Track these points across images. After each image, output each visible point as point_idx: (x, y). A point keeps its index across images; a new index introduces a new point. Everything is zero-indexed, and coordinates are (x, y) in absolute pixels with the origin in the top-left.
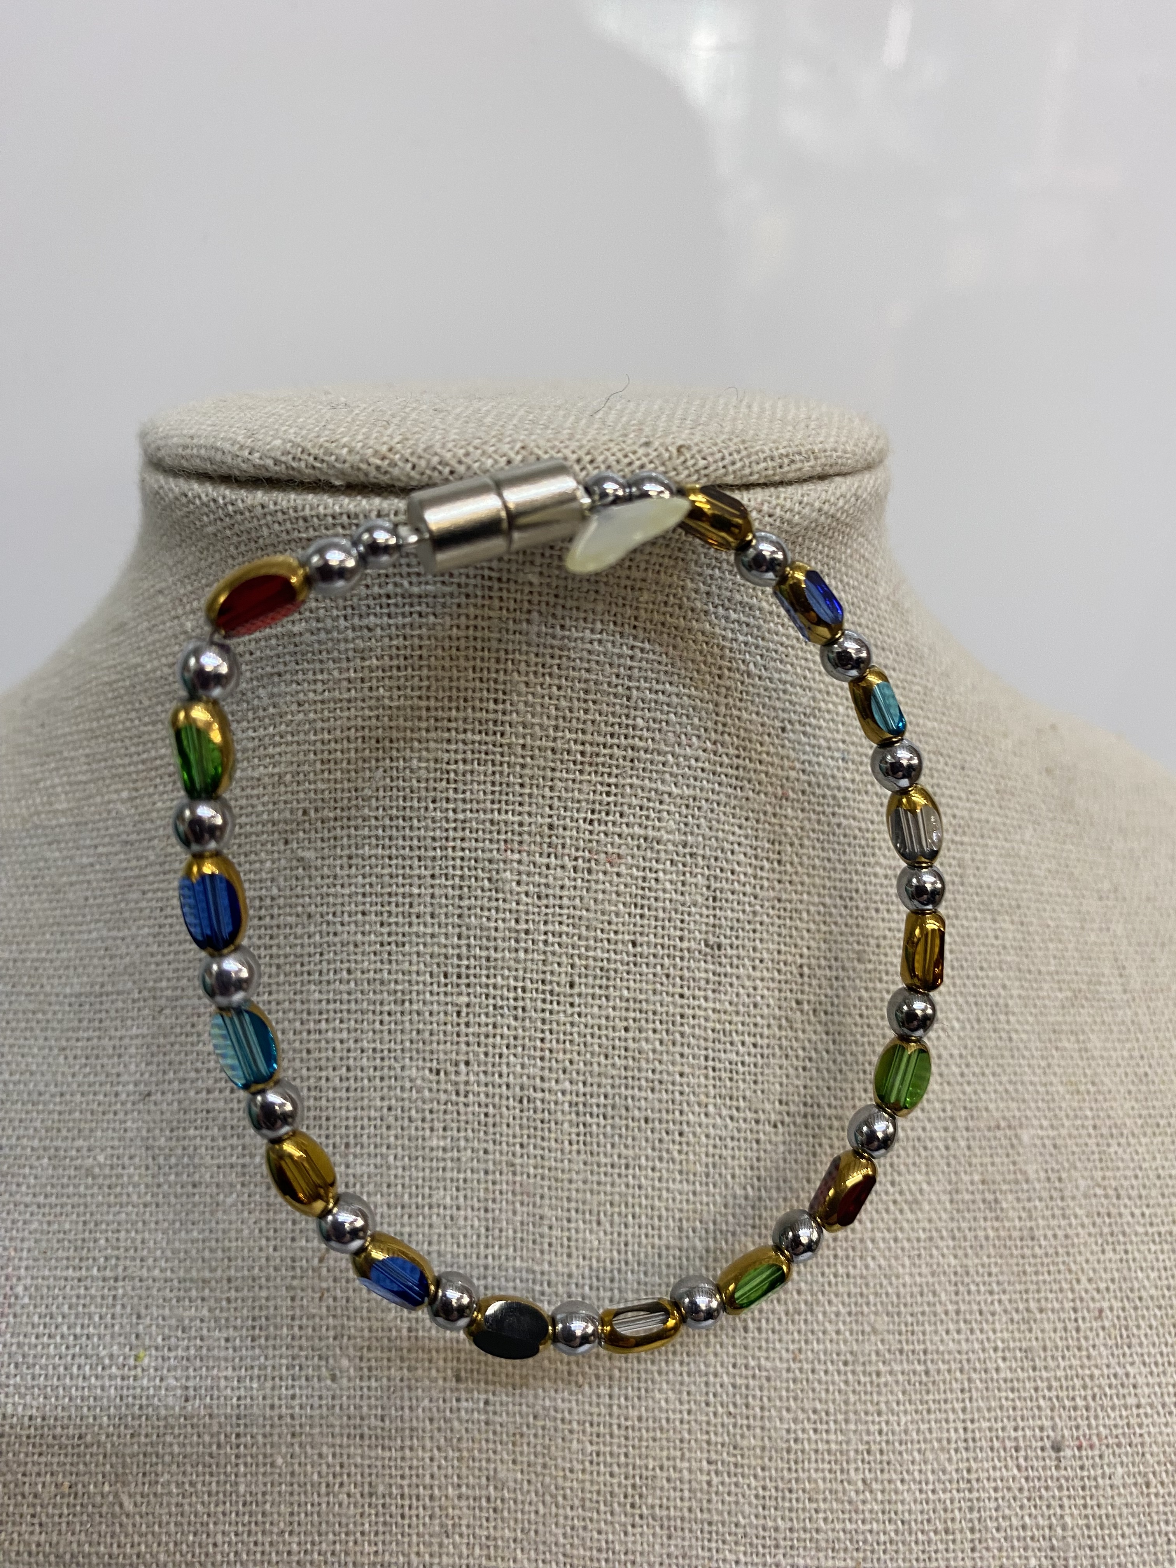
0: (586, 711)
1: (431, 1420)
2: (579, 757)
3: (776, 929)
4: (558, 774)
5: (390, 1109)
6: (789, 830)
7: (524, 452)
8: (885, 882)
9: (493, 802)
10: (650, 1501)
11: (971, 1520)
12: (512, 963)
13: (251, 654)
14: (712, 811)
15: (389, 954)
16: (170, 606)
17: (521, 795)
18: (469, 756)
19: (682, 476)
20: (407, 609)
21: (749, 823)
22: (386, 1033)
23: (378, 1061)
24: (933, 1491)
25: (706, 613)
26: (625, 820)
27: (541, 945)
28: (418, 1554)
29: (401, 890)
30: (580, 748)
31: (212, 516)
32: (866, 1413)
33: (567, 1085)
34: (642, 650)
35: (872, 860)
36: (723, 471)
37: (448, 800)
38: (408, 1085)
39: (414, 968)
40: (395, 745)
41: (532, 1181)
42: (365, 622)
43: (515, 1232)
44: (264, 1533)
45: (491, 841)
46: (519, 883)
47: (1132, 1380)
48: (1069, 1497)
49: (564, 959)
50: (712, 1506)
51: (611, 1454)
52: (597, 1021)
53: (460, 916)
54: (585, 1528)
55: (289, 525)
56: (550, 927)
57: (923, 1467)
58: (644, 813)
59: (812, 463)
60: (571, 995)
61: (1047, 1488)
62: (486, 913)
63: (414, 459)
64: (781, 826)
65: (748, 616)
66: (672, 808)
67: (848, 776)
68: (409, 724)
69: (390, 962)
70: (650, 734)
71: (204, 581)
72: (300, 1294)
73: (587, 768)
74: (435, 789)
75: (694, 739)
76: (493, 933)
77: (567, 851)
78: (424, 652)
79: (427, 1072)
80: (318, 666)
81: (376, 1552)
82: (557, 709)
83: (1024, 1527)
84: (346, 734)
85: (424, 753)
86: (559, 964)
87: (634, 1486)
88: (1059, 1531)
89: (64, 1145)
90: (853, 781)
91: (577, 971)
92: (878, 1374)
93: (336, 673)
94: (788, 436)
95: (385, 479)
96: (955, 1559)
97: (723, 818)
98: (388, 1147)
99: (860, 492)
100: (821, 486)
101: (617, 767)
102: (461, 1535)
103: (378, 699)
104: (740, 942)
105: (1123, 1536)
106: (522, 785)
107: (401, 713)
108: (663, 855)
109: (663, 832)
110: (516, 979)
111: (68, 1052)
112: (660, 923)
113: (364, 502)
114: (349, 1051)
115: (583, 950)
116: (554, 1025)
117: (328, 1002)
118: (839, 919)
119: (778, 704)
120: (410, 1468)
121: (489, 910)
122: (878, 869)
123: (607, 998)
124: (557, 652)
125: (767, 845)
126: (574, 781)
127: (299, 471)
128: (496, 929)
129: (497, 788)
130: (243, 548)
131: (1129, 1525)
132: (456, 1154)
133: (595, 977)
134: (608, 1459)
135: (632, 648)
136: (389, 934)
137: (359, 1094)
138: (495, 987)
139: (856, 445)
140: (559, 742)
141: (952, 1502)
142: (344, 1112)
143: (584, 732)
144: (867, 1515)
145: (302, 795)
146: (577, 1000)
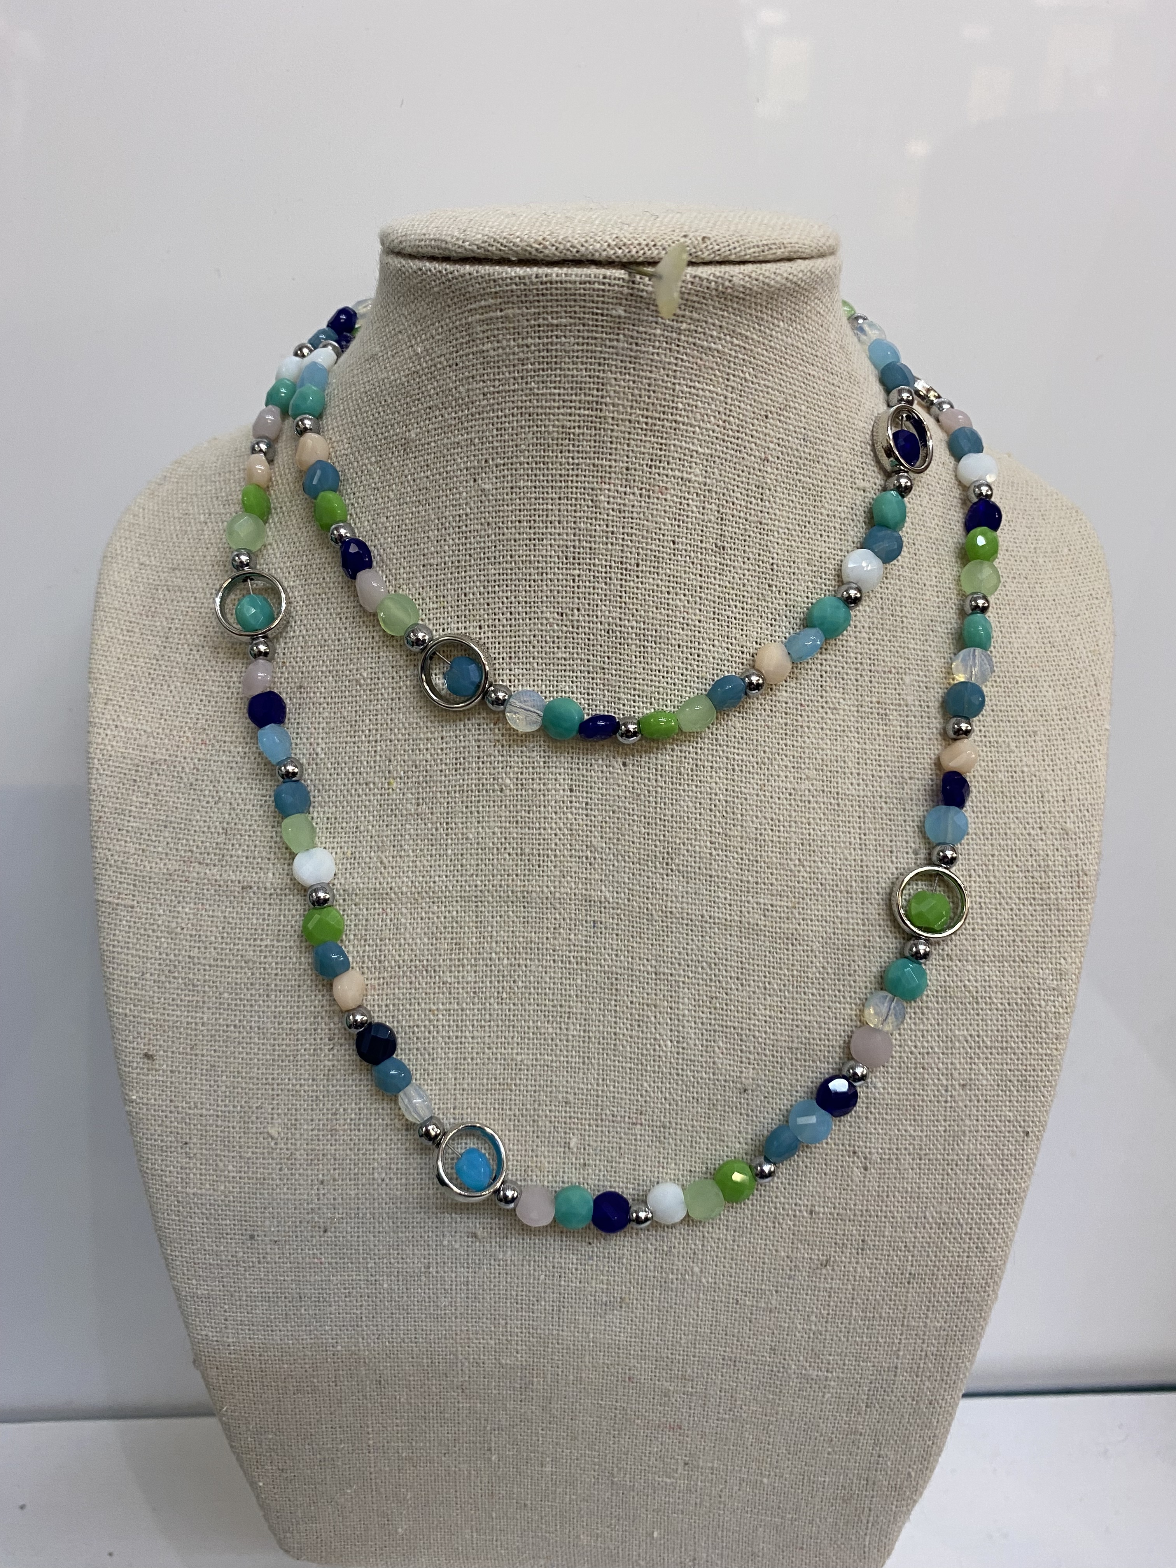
0: (649, 397)
1: (556, 813)
2: (644, 426)
3: (758, 540)
4: (632, 436)
5: (534, 636)
6: (768, 480)
7: (617, 240)
8: (827, 518)
9: (594, 453)
10: (677, 861)
11: (862, 888)
13: (457, 365)
14: (722, 464)
16: (407, 340)
17: (611, 448)
18: (582, 424)
19: (705, 255)
20: (550, 333)
21: (744, 474)
24: (840, 870)
25: (720, 339)
26: (670, 466)
27: (620, 541)
28: (547, 887)
29: (541, 507)
30: (645, 420)
31: (438, 282)
32: (802, 823)
33: (634, 623)
34: (682, 360)
35: (820, 504)
36: (728, 253)
37: (569, 451)
38: (545, 622)
40: (540, 417)
42: (525, 342)
44: (461, 876)
45: (593, 477)
46: (608, 503)
50: (712, 867)
52: (651, 587)
53: (575, 523)
54: (640, 875)
55: (485, 285)
57: (834, 856)
58: (682, 462)
59: (783, 250)
63: (557, 245)
64: (764, 477)
65: (745, 342)
66: (698, 461)
67: (807, 450)
68: (548, 404)
70: (686, 414)
71: (429, 322)
72: (482, 743)
73: (649, 433)
74: (562, 445)
75: (712, 418)
77: (636, 484)
78: (558, 360)
80: (496, 370)
81: (524, 886)
82: (632, 395)
84: (512, 411)
85: (556, 422)
87: (668, 853)
89: (342, 668)
90: (810, 454)
91: (640, 557)
92: (809, 802)
93: (507, 374)
94: (768, 233)
95: (541, 256)
96: (852, 907)
97: (728, 469)
98: (534, 658)
99: (813, 270)
100: (787, 265)
101: (666, 433)
102: (571, 877)
103: (531, 389)
104: (736, 546)
106: (611, 443)
107: (544, 397)
108: (692, 490)
109: (692, 475)
110: (606, 561)
111: (342, 615)
113: (528, 269)
114: (511, 603)
117: (499, 574)
118: (797, 538)
119: (763, 400)
122: (823, 510)
124: (633, 360)
125: (755, 489)
126: (641, 440)
127: (493, 253)
129: (597, 444)
130: (456, 300)
132: (572, 662)
135: (676, 358)
136: (534, 534)
137: (517, 628)
139: (812, 241)
140: (633, 416)
141: (851, 876)
143: (647, 410)
145: (484, 451)
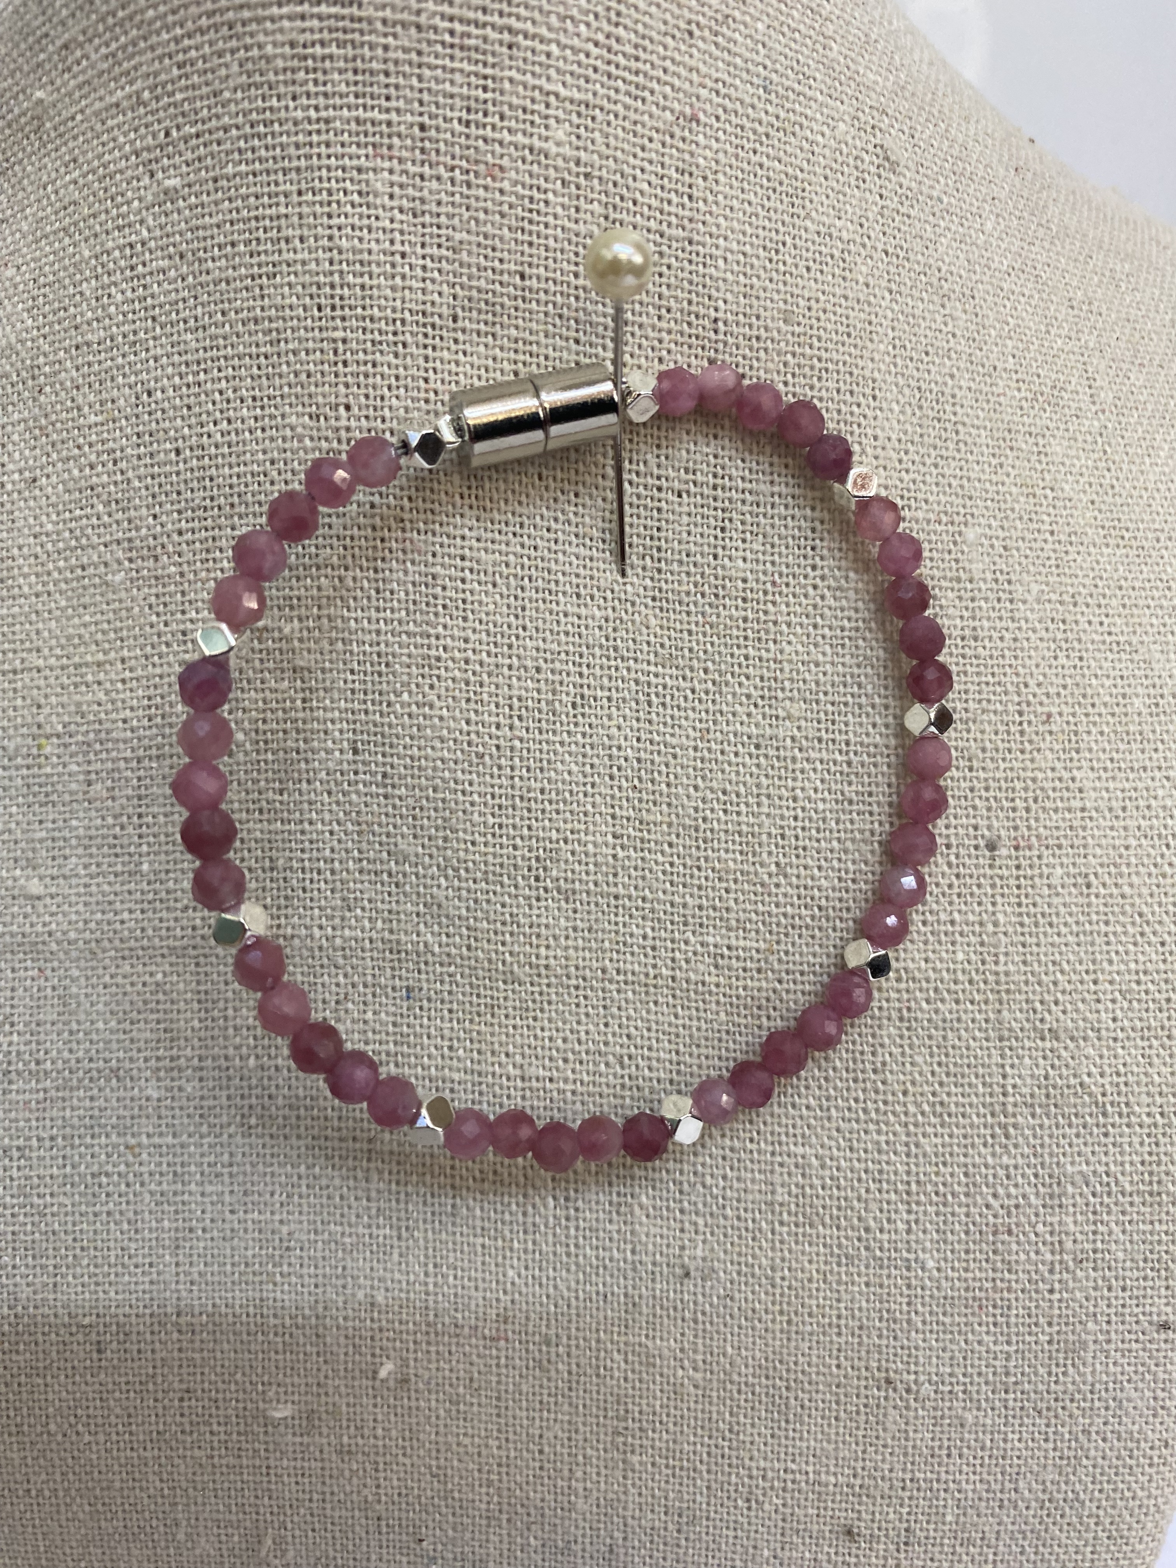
12: (388, 292)
15: (261, 288)
22: (264, 379)
23: (258, 410)
39: (287, 301)
41: (423, 537)
43: (407, 594)
47: (1078, 784)
48: (1003, 895)
49: (445, 286)
51: (514, 827)
56: (428, 251)
60: (455, 330)
61: (979, 886)
62: (357, 233)
69: (263, 297)
76: (366, 256)
79: (306, 418)
83: (952, 923)
86: (440, 294)
88: (990, 928)
105: (1059, 935)
112: (550, 254)
115: (465, 279)
116: (438, 364)
120: (311, 842)
121: (361, 229)
123: (493, 335)
128: (370, 252)
131: (1066, 924)
133: (480, 311)
134: (511, 832)
138: (372, 320)
142: (226, 469)
144: (781, 899)
146: (460, 336)
